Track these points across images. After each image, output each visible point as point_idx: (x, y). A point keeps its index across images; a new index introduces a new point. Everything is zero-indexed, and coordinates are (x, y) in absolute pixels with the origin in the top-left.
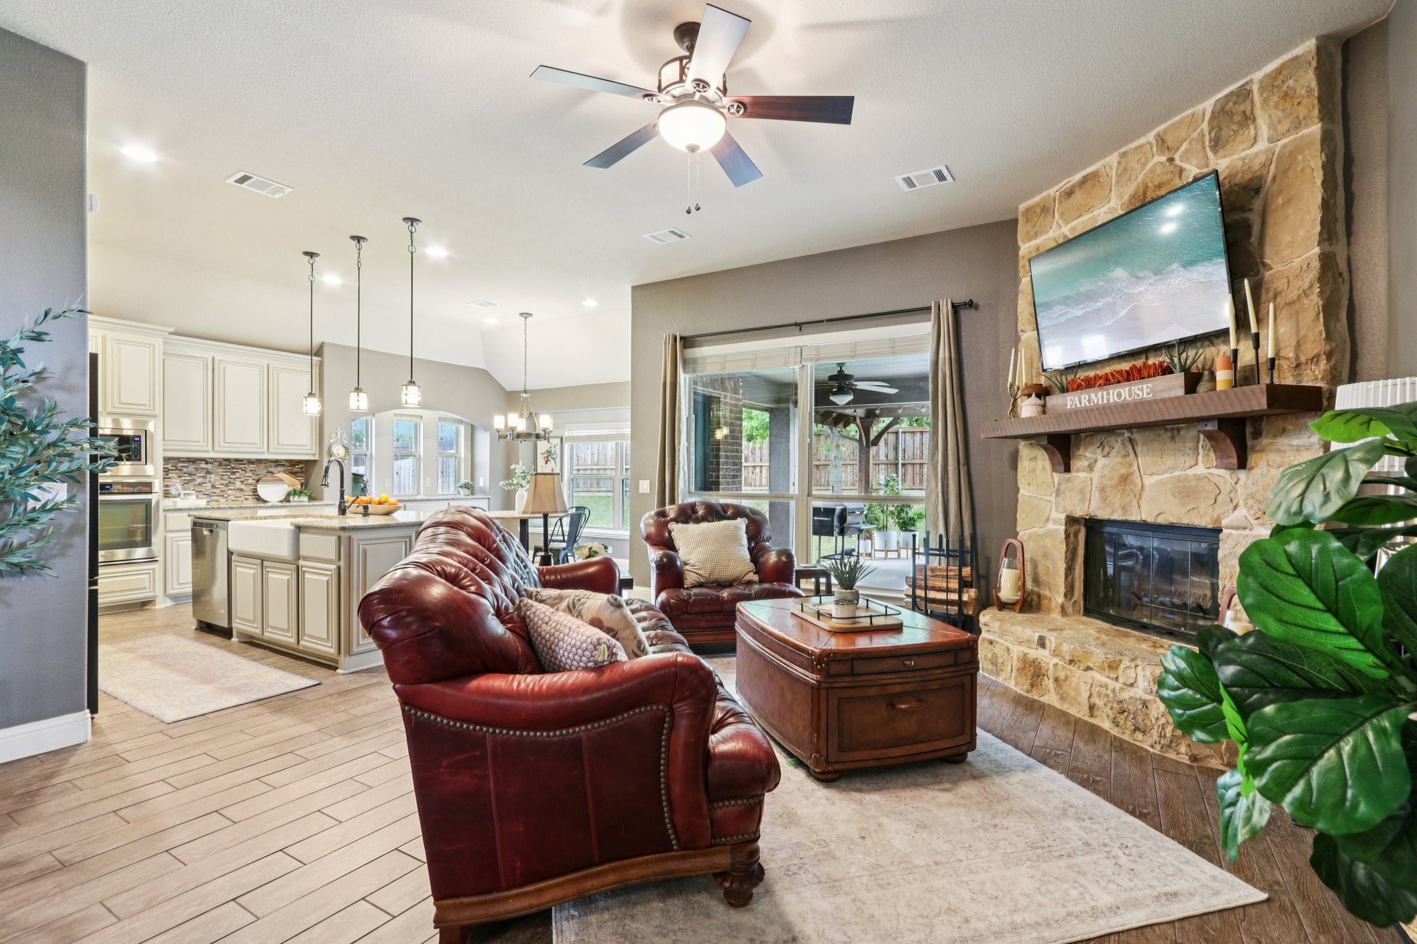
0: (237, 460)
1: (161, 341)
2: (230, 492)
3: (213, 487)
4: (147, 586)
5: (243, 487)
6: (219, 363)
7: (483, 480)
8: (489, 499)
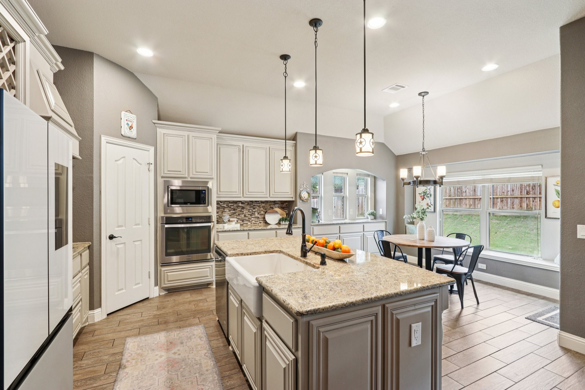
0: (256, 201)
1: (215, 136)
2: (252, 219)
3: (245, 216)
4: (209, 275)
5: (259, 216)
6: (246, 148)
7: (382, 211)
8: (386, 222)
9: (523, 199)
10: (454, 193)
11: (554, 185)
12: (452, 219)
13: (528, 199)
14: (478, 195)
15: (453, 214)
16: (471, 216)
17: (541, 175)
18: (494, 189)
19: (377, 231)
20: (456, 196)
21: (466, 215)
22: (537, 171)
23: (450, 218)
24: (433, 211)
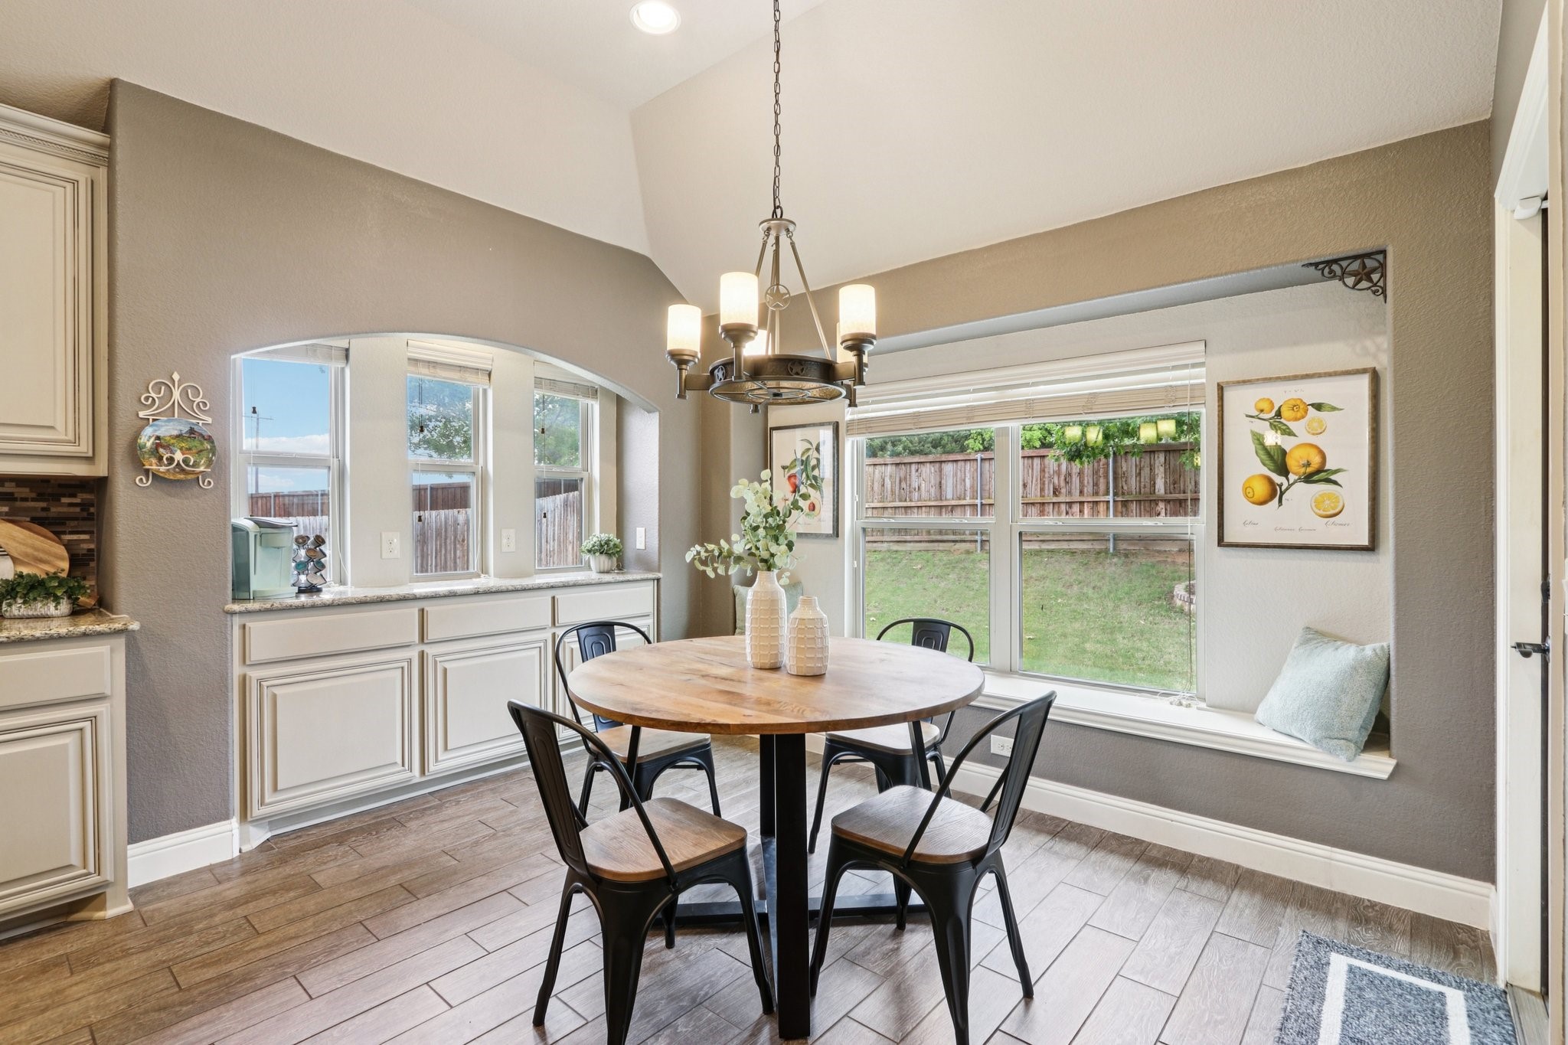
7: (643, 536)
8: (658, 580)
9: (1046, 507)
10: (892, 491)
11: (1247, 416)
12: (888, 563)
13: (1056, 506)
14: (948, 497)
15: (889, 551)
16: (931, 554)
17: (1204, 381)
18: (984, 483)
19: (578, 629)
20: (897, 500)
21: (920, 551)
22: (1185, 366)
23: (882, 560)
24: (831, 532)
